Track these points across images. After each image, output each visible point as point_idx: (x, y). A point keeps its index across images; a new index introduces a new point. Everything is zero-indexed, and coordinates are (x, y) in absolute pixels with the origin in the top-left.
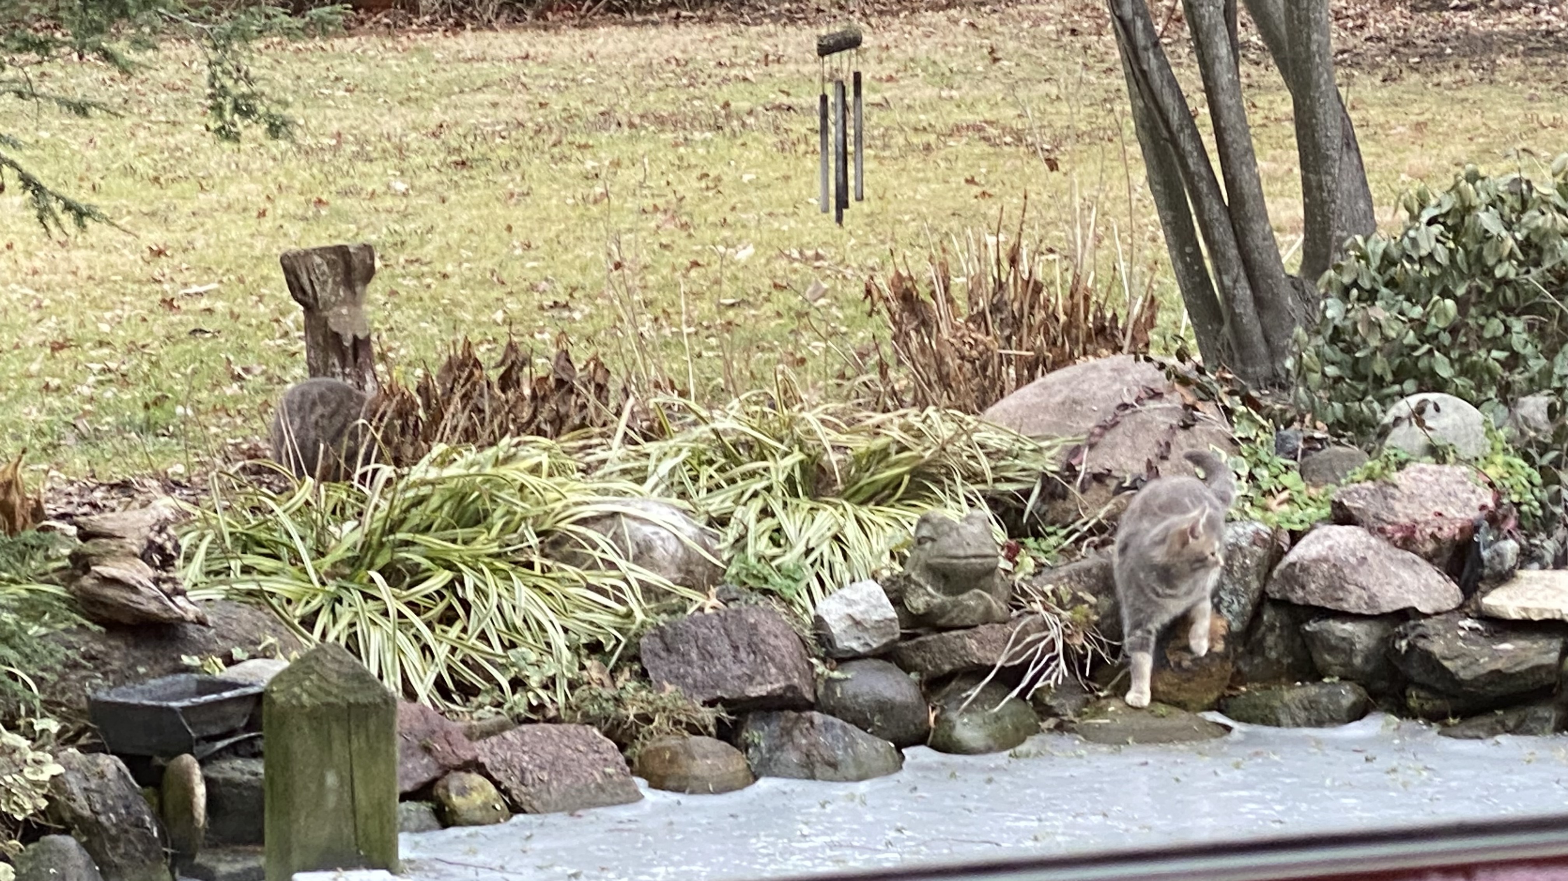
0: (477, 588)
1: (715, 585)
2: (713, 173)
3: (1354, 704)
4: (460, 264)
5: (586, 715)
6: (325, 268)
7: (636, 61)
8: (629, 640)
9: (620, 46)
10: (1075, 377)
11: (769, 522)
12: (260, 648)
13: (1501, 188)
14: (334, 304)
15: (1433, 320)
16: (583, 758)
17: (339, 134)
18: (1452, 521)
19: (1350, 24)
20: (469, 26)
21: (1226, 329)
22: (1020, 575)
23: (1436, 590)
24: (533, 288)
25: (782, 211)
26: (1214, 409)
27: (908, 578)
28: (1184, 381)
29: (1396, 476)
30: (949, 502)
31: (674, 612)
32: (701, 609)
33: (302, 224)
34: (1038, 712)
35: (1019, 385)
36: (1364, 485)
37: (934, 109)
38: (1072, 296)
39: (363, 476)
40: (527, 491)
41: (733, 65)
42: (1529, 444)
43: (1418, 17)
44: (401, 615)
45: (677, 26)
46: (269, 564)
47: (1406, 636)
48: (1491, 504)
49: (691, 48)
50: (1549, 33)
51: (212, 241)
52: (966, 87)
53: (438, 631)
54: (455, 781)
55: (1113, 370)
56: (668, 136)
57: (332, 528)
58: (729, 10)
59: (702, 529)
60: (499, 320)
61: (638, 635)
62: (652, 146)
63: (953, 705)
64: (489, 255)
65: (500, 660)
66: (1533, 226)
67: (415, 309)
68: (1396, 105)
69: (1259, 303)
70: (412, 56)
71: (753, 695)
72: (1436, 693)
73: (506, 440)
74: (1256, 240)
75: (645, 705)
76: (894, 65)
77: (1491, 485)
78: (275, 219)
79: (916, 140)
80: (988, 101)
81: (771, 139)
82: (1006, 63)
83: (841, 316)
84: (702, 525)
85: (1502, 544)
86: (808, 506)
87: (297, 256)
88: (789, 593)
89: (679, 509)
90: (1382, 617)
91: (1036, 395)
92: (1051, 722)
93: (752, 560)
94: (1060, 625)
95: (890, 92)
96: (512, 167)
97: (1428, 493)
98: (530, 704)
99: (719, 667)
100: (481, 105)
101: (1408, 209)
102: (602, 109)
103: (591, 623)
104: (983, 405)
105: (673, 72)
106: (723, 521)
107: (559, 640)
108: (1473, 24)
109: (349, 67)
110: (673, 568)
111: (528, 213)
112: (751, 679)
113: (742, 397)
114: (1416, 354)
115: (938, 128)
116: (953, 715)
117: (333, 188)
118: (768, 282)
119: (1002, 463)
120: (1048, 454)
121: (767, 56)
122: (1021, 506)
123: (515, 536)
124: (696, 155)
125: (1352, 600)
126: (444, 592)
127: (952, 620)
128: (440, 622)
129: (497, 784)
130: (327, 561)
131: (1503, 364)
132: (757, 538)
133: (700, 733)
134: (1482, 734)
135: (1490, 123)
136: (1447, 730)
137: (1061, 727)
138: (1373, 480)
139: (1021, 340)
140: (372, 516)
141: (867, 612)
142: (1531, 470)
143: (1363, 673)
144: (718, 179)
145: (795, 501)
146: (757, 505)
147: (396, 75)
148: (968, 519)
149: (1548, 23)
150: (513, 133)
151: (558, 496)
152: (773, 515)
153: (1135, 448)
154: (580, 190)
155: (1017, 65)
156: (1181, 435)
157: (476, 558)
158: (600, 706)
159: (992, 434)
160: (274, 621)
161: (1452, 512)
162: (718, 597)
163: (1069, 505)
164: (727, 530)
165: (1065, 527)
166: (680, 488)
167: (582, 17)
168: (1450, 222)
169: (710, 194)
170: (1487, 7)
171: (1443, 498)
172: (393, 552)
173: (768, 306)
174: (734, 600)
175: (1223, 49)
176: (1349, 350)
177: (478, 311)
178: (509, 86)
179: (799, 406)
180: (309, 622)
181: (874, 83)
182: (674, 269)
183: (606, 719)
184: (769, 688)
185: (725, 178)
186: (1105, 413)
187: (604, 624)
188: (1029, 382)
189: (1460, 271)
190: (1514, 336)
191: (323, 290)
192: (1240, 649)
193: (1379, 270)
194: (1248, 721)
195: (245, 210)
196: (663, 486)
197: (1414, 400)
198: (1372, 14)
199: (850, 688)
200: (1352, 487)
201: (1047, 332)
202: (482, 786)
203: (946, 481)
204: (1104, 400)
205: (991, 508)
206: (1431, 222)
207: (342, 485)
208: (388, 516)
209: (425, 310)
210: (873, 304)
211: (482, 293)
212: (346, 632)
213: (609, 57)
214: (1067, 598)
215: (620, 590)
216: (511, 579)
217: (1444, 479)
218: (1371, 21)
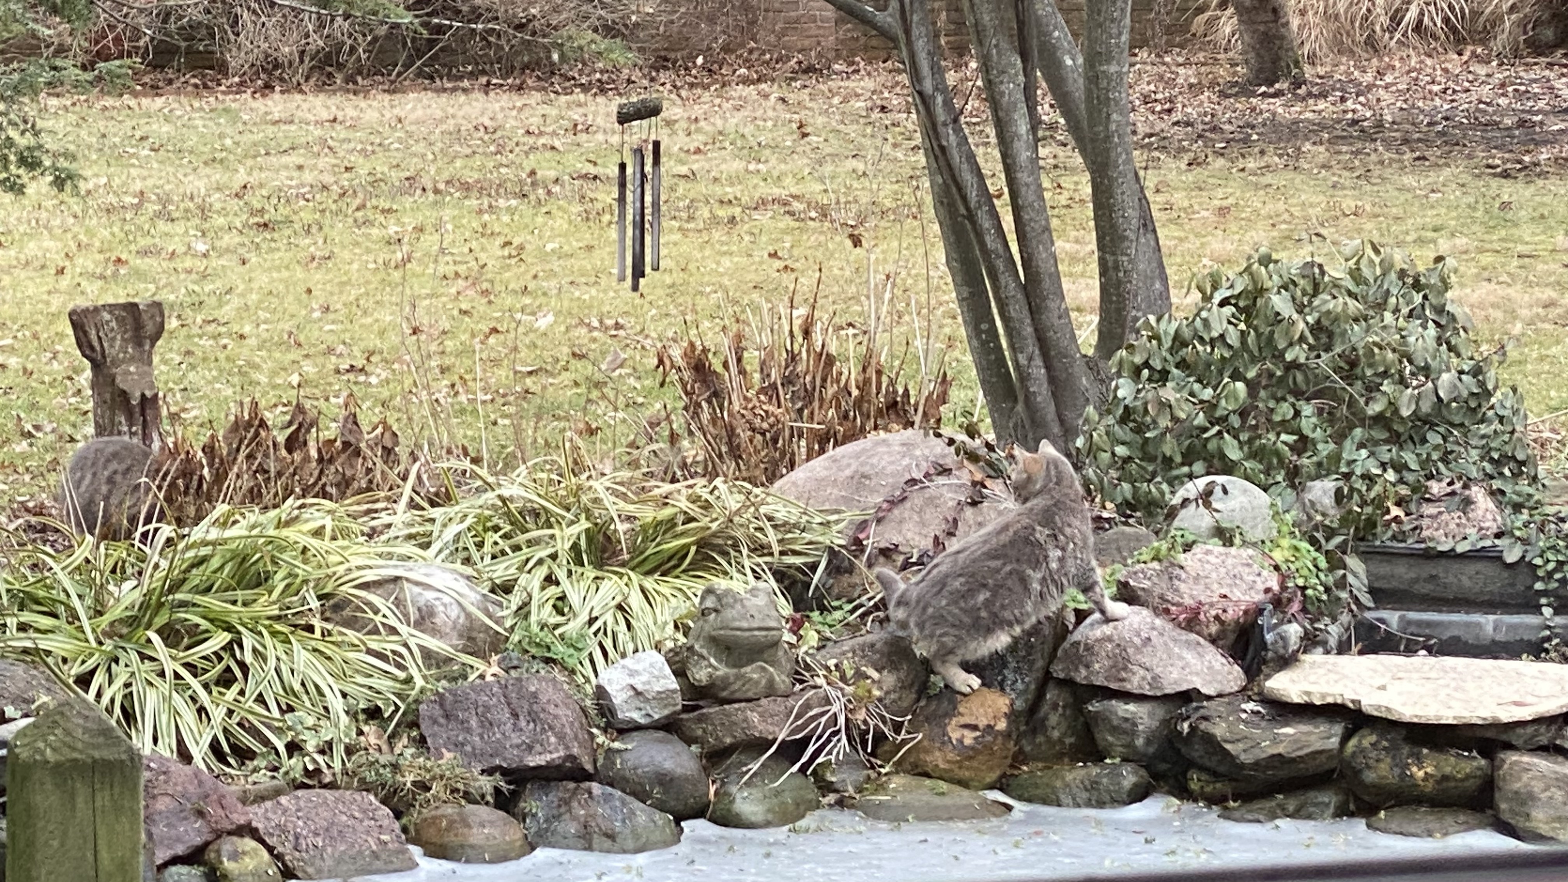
0: (254, 650)
1: (496, 654)
2: (516, 241)
3: (1135, 785)
4: (258, 325)
5: (362, 781)
6: (114, 324)
7: (444, 127)
8: (409, 705)
9: (429, 111)
10: (864, 450)
11: (553, 591)
12: (33, 707)
13: (1293, 271)
14: (123, 361)
15: (1223, 402)
16: (357, 824)
17: (142, 193)
18: (1237, 603)
19: (1158, 108)
20: (278, 89)
21: (1020, 407)
22: (804, 649)
23: (1219, 672)
24: (330, 351)
25: (583, 280)
26: (1002, 487)
27: (690, 649)
28: (973, 457)
29: (1181, 558)
30: (736, 575)
31: (455, 679)
32: (482, 677)
33: (100, 283)
34: (819, 788)
35: (808, 459)
36: (1150, 565)
37: (740, 183)
38: (864, 370)
39: (145, 535)
40: (309, 554)
41: (541, 133)
42: (1316, 528)
43: (1227, 102)
44: (177, 676)
45: (487, 93)
46: (46, 622)
47: (1188, 717)
48: (1276, 588)
49: (500, 116)
50: (1355, 122)
51: (8, 297)
52: (773, 161)
53: (215, 693)
54: (228, 845)
55: (903, 445)
56: (473, 202)
57: (111, 587)
58: (539, 78)
59: (484, 595)
60: (295, 383)
61: (417, 701)
62: (456, 212)
63: (733, 777)
64: (287, 317)
65: (277, 724)
66: (1324, 309)
67: (210, 370)
68: (1201, 189)
69: (1052, 380)
70: (220, 117)
71: (532, 764)
72: (1216, 775)
73: (290, 501)
74: (1051, 318)
75: (422, 772)
76: (701, 138)
77: (1277, 568)
78: (73, 278)
79: (723, 213)
80: (794, 176)
81: (576, 208)
82: (815, 138)
83: (638, 386)
84: (485, 591)
85: (1285, 627)
86: (593, 575)
87: (86, 311)
88: (571, 662)
89: (462, 575)
90: (1166, 698)
91: (826, 469)
92: (831, 798)
93: (535, 629)
94: (843, 700)
95: (697, 164)
96: (314, 229)
97: (1214, 575)
98: (305, 768)
99: (498, 736)
100: (287, 167)
101: (1200, 289)
102: (408, 174)
103: (370, 688)
104: (772, 476)
105: (481, 139)
106: (507, 588)
107: (337, 704)
108: (1280, 110)
109: (155, 127)
110: (455, 634)
111: (329, 276)
112: (530, 748)
113: (529, 464)
114: (1205, 436)
115: (743, 202)
116: (734, 789)
117: (133, 247)
118: (566, 350)
119: (790, 536)
120: (836, 528)
121: (576, 125)
122: (806, 579)
123: (295, 598)
124: (500, 223)
125: (1136, 680)
126: (222, 654)
127: (733, 692)
128: (217, 683)
129: (270, 849)
130: (104, 621)
131: (1292, 448)
132: (541, 606)
133: (476, 802)
134: (1261, 817)
135: (1292, 209)
136: (1227, 813)
137: (841, 803)
138: (1160, 560)
139: (812, 413)
140: (152, 576)
141: (649, 683)
142: (1317, 554)
143: (1145, 755)
144: (521, 248)
145: (580, 570)
146: (542, 572)
147: (203, 136)
148: (753, 591)
149: (1354, 111)
150: (318, 196)
151: (342, 559)
152: (558, 583)
153: (923, 524)
154: (382, 255)
155: (826, 140)
156: (969, 512)
157: (256, 620)
158: (377, 773)
159: (779, 507)
160: (48, 679)
161: (1236, 594)
162: (499, 664)
163: (856, 579)
164: (511, 597)
165: (850, 601)
166: (465, 554)
167: (392, 82)
168: (1241, 304)
169: (513, 261)
170: (1294, 94)
171: (1229, 581)
172: (172, 613)
173: (565, 375)
174: (515, 668)
175: (1023, 127)
176: (1139, 430)
177: (274, 373)
178: (315, 149)
179: (587, 474)
180: (84, 681)
181: (683, 155)
182: (473, 336)
183: (383, 786)
184: (549, 757)
185: (528, 246)
186: (894, 488)
187: (383, 689)
188: (819, 454)
189: (1250, 353)
190: (1304, 420)
191: (112, 346)
192: (1023, 728)
193: (1171, 350)
194: (1029, 800)
195: (43, 267)
196: (447, 552)
197: (1201, 483)
198: (1180, 98)
199: (631, 759)
200: (1138, 567)
201: (838, 406)
202: (255, 850)
203: (733, 553)
204: (892, 475)
205: (777, 581)
206: (1223, 303)
207: (123, 544)
208: (167, 577)
209: (221, 371)
210: (665, 375)
211: (277, 355)
212: (122, 693)
213: (417, 122)
214: (850, 673)
215: (401, 656)
216: (290, 643)
217: (1230, 561)
218: (1179, 106)
